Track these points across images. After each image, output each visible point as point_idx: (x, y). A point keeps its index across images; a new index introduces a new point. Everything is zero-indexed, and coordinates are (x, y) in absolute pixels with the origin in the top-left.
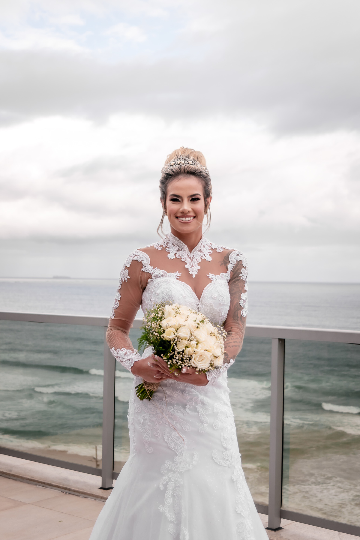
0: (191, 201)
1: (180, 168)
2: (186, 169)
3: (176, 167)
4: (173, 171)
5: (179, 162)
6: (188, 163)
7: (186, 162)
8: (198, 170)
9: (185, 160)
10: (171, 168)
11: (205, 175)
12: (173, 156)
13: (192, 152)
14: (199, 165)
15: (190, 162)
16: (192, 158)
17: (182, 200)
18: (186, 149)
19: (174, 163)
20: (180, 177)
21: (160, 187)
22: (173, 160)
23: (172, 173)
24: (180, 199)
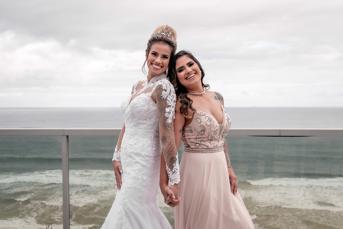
0: (163, 57)
1: (162, 38)
2: (165, 39)
3: (160, 36)
4: (158, 38)
5: (163, 34)
6: (167, 36)
7: (167, 35)
8: (172, 41)
9: (166, 34)
10: (157, 35)
11: (175, 45)
12: (160, 29)
13: (171, 30)
14: (173, 39)
15: (169, 36)
16: (170, 33)
17: (158, 56)
18: (169, 27)
19: (160, 33)
20: (161, 42)
21: (148, 44)
22: (160, 31)
23: (157, 39)
24: (157, 55)
